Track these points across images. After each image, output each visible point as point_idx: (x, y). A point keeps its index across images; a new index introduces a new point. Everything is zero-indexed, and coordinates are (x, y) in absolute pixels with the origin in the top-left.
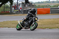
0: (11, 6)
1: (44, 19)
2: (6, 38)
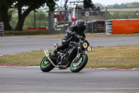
0: (50, 14)
1: (127, 46)
2: (39, 90)
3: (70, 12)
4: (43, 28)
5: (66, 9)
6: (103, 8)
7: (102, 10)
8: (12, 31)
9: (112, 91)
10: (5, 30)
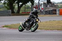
0: (32, 6)
2: (27, 40)
3: (41, 5)
4: (29, 13)
5: (39, 4)
6: (55, 4)
7: (55, 5)
8: (15, 14)
9: (60, 40)
10: (12, 13)
